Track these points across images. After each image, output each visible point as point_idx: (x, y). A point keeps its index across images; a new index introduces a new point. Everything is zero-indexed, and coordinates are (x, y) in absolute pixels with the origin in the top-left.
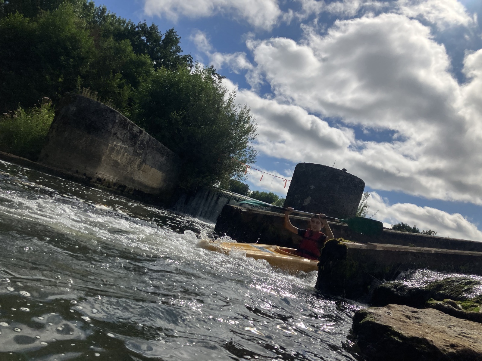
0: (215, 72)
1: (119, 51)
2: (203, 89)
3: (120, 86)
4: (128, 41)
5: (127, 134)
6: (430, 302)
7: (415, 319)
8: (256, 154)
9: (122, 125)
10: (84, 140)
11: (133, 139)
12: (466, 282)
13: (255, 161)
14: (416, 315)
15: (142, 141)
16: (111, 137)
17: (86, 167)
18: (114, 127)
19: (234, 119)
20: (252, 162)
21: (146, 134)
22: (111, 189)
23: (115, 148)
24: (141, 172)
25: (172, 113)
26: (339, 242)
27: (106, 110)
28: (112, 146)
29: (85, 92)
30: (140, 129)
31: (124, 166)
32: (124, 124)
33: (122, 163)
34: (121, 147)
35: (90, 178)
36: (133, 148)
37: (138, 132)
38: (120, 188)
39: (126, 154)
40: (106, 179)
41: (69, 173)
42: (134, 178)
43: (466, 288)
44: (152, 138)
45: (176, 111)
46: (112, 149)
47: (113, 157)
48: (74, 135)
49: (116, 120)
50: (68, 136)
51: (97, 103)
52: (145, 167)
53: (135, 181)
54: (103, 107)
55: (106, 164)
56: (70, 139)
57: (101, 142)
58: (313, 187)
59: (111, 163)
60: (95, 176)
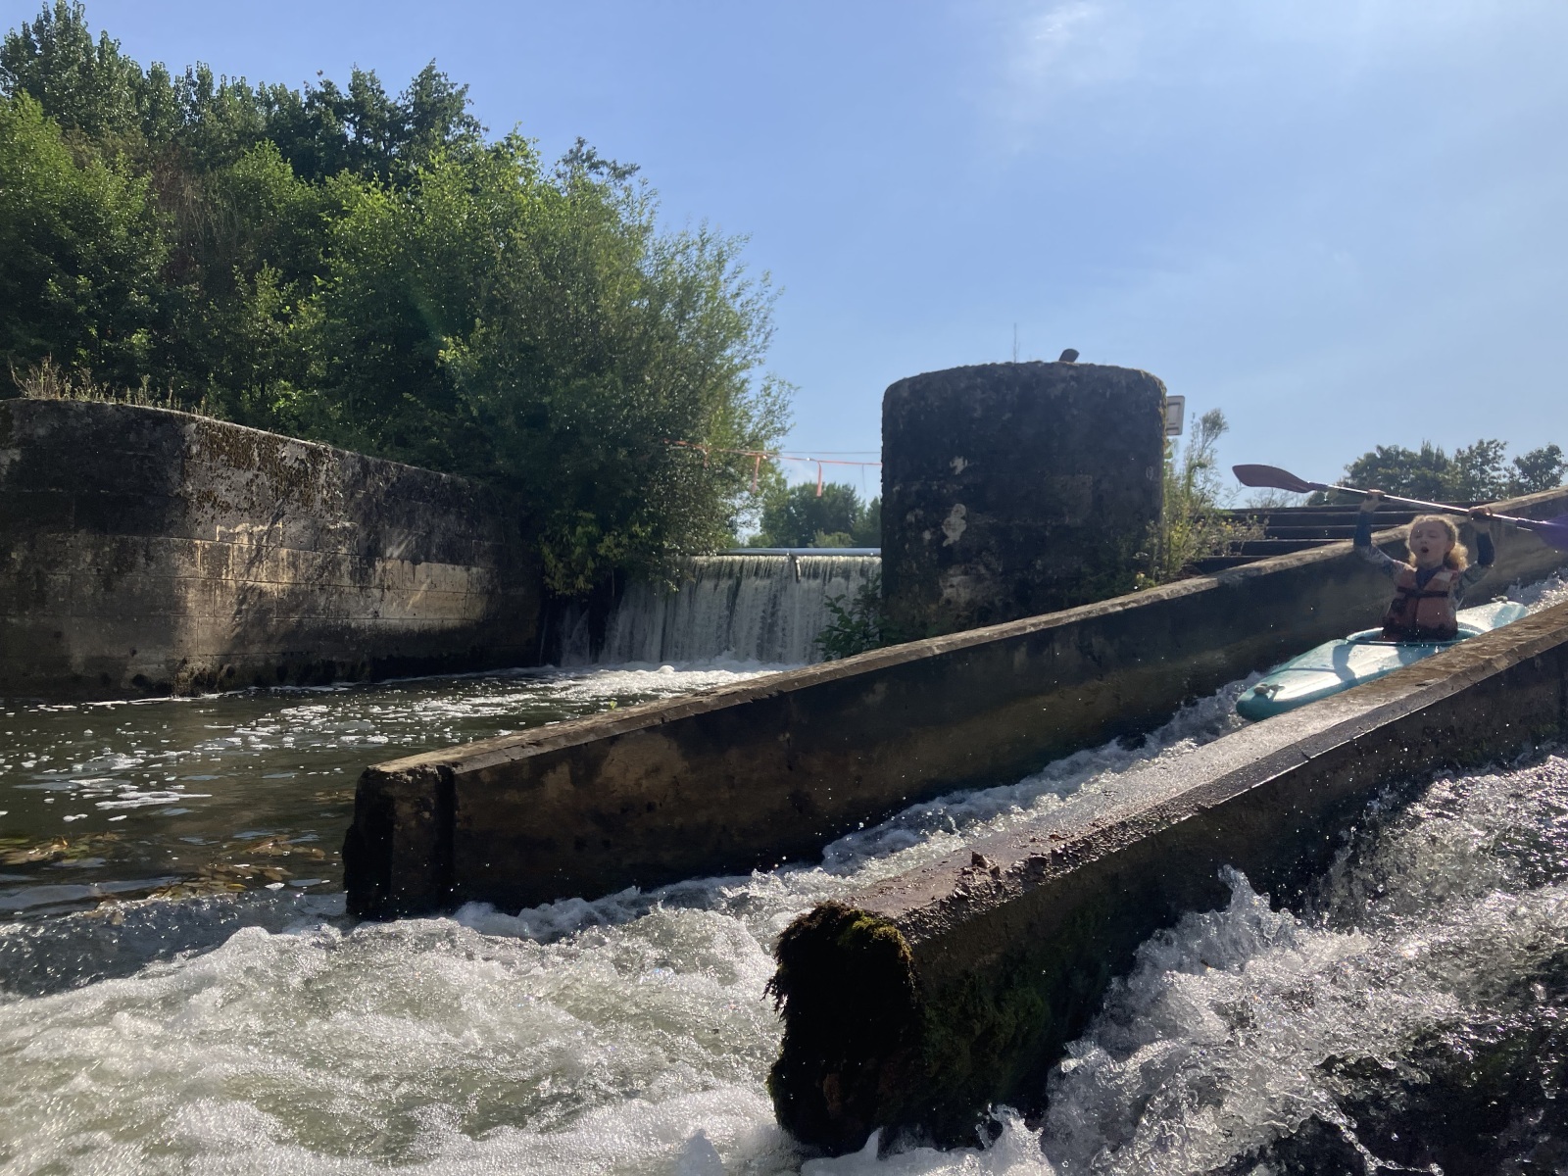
0: (595, 159)
5: (259, 481)
9: (223, 457)
11: (290, 491)
15: (335, 486)
16: (197, 515)
18: (192, 475)
21: (341, 456)
23: (227, 548)
24: (377, 593)
28: (212, 547)
30: (308, 447)
31: (293, 595)
33: (283, 590)
34: (251, 535)
36: (309, 523)
39: (283, 553)
46: (218, 554)
47: (232, 583)
48: (47, 554)
49: (189, 448)
50: (26, 561)
51: (89, 406)
52: (384, 570)
53: (364, 631)
54: (118, 415)
55: (214, 614)
56: (38, 573)
57: (160, 543)
58: (959, 464)
59: (231, 604)
60: (183, 674)
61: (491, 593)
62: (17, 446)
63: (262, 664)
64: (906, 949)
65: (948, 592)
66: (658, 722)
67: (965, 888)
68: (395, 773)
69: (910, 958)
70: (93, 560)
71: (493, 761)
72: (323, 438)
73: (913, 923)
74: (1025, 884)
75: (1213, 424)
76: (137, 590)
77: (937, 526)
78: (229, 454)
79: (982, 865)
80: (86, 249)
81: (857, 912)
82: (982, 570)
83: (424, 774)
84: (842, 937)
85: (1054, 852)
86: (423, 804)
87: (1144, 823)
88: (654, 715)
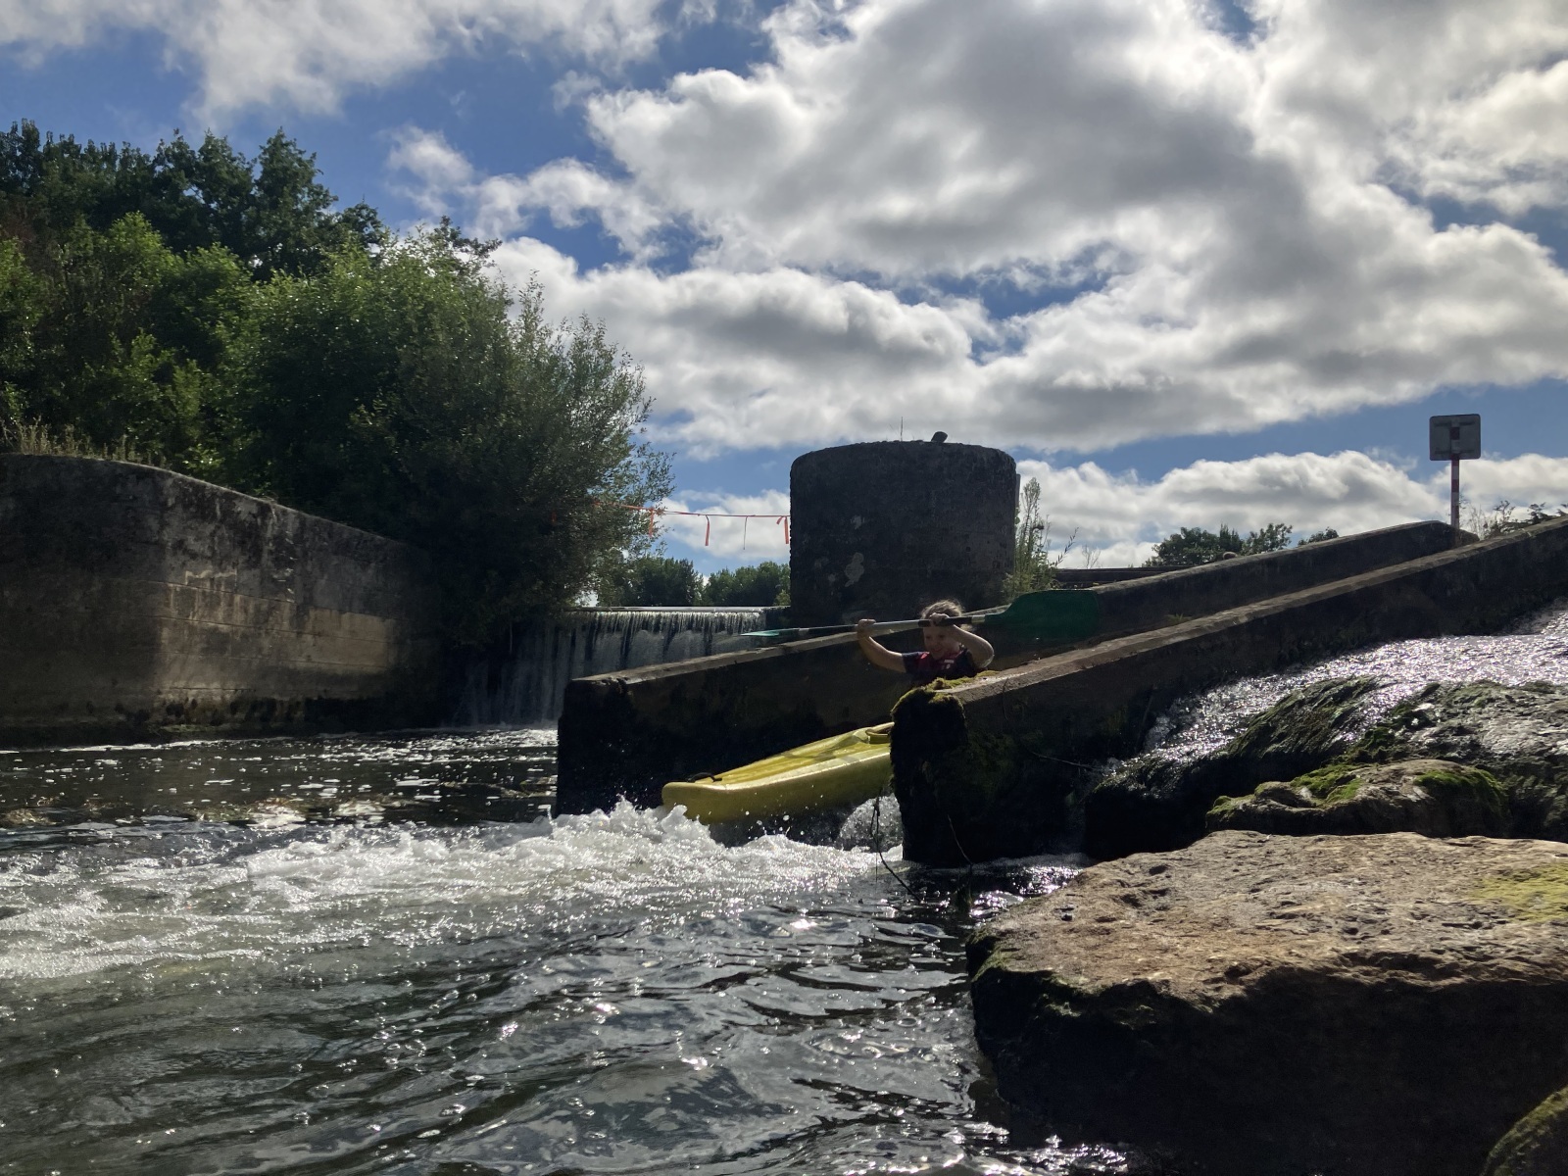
0: (460, 237)
1: (118, 261)
2: (429, 306)
3: (163, 376)
4: (139, 217)
5: (219, 533)
6: (1217, 810)
7: (1155, 898)
8: (667, 463)
9: (192, 509)
10: (78, 597)
11: (244, 542)
12: (1335, 696)
13: (670, 487)
14: (1160, 882)
15: (279, 539)
16: (170, 560)
17: (115, 683)
18: (168, 524)
19: (563, 375)
20: (664, 493)
21: (284, 512)
22: (225, 726)
23: (194, 592)
24: (309, 638)
25: (354, 417)
26: (933, 694)
27: (120, 475)
28: (182, 590)
29: (29, 436)
30: (259, 504)
31: (245, 636)
32: (199, 506)
34: (212, 580)
35: (143, 716)
36: (256, 572)
37: (254, 516)
38: (256, 714)
39: (238, 598)
40: (199, 701)
41: (62, 720)
42: (291, 666)
43: (1337, 714)
44: (311, 518)
45: (363, 406)
46: (187, 597)
47: (197, 624)
49: (166, 503)
50: (18, 600)
51: (81, 462)
52: (316, 618)
53: (299, 672)
54: (106, 470)
56: (30, 609)
57: (140, 585)
58: (858, 521)
60: (156, 705)
62: (11, 496)
64: (961, 704)
69: (963, 707)
76: (119, 627)
77: (840, 570)
78: (197, 507)
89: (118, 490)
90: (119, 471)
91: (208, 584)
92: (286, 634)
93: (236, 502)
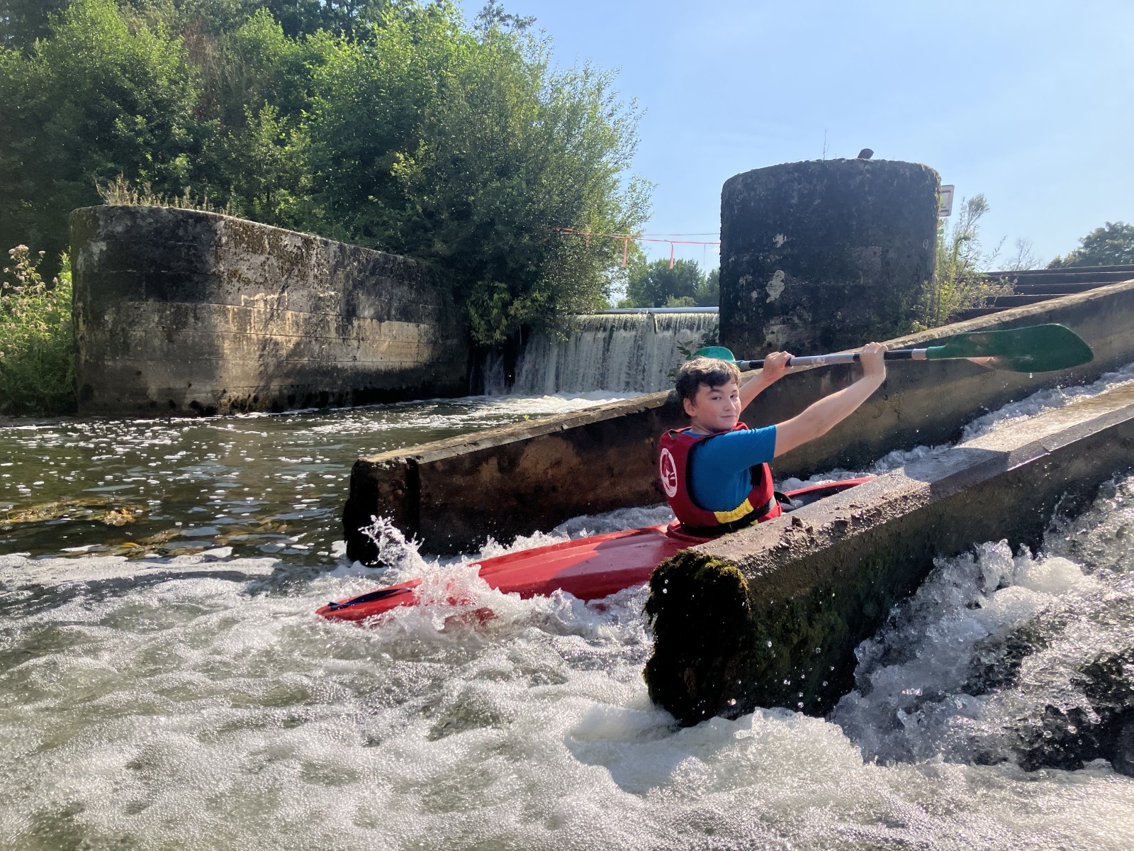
0: (503, 14)
5: (269, 262)
9: (244, 245)
10: (156, 319)
11: (291, 269)
15: (322, 265)
16: (228, 287)
17: (190, 385)
18: (223, 259)
23: (250, 311)
24: (355, 343)
27: (182, 220)
28: (239, 310)
30: (303, 238)
31: (297, 344)
33: (290, 341)
34: (266, 301)
35: (212, 410)
36: (305, 293)
37: (299, 248)
39: (289, 315)
40: (261, 396)
42: (339, 366)
44: (350, 246)
46: (244, 316)
47: (254, 336)
48: (128, 316)
49: (220, 239)
50: (115, 323)
51: (151, 210)
52: (359, 327)
53: (347, 370)
54: (170, 216)
55: (243, 358)
56: (123, 330)
57: (203, 308)
58: (780, 239)
59: (254, 351)
60: (224, 401)
61: (435, 343)
62: (103, 240)
63: (277, 393)
64: (744, 582)
65: (769, 338)
66: (558, 429)
67: (788, 541)
68: (377, 463)
69: (747, 589)
70: (159, 320)
71: (444, 455)
72: (312, 231)
73: (750, 565)
74: (832, 539)
75: (977, 206)
76: (189, 342)
77: (762, 287)
78: (248, 243)
79: (799, 525)
80: (140, 96)
81: (708, 557)
82: (796, 320)
83: (397, 464)
84: (697, 574)
85: (853, 517)
86: (397, 485)
87: (920, 498)
88: (556, 424)
89: (181, 232)
90: (181, 217)
91: (262, 304)
92: (334, 341)
93: (283, 237)
